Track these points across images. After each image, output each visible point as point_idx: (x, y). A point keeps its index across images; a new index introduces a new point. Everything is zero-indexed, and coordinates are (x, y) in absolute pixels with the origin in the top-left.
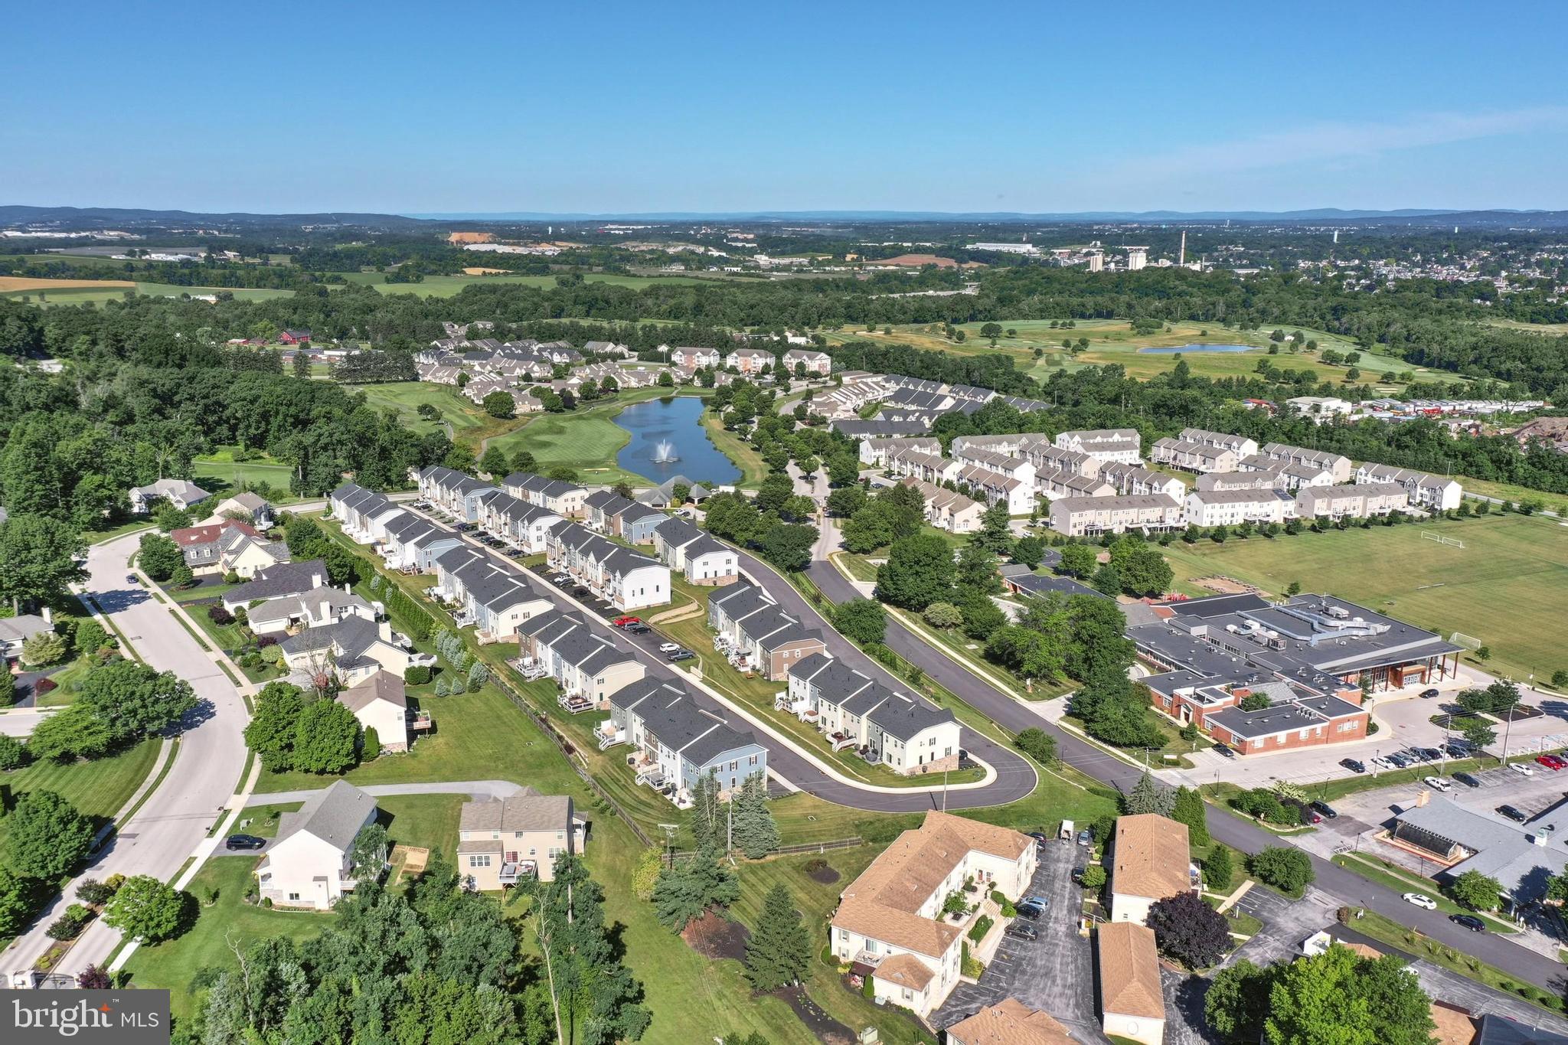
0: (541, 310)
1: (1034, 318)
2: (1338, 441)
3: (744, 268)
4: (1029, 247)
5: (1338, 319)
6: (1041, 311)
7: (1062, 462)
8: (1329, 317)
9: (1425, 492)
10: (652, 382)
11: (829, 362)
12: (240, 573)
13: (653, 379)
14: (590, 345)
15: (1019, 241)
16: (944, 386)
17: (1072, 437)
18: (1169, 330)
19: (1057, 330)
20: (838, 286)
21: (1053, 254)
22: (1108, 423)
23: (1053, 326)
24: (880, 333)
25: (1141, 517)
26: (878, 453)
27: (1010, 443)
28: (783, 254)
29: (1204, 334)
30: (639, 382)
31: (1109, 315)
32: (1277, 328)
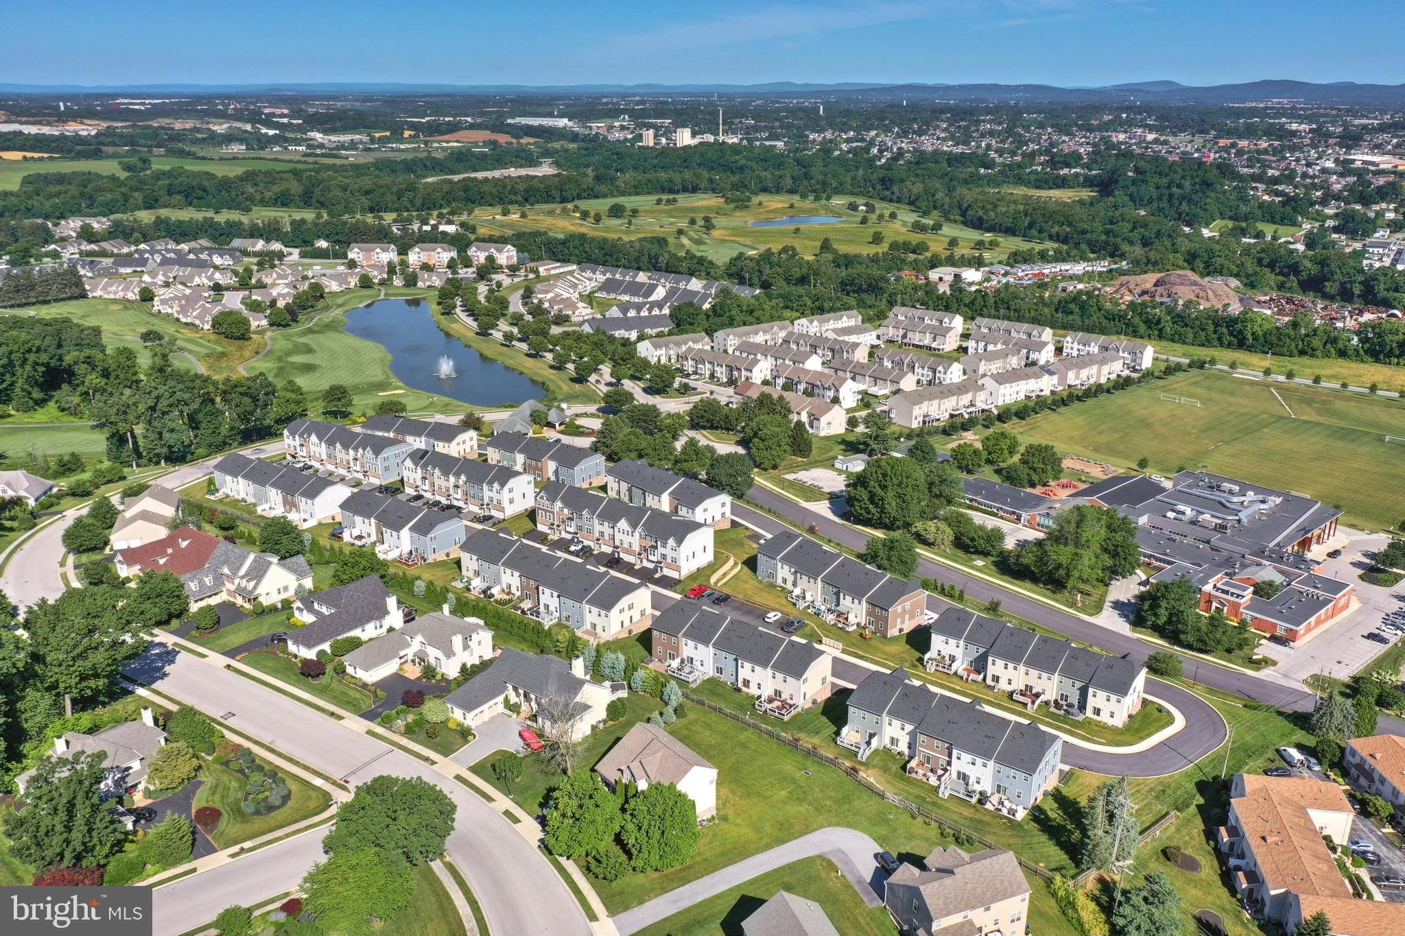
0: (132, 200)
1: (630, 195)
2: (1015, 310)
3: (309, 146)
4: (565, 121)
5: (887, 189)
6: (635, 187)
7: (832, 350)
8: (879, 187)
9: (1126, 355)
10: (352, 285)
11: (514, 253)
12: (265, 601)
13: (353, 282)
14: (237, 243)
15: (551, 115)
16: (641, 273)
17: (811, 322)
18: (760, 204)
19: (662, 207)
20: (425, 166)
21: (591, 128)
22: (827, 305)
23: (659, 202)
24: (515, 217)
25: (961, 403)
26: (658, 352)
27: (765, 332)
28: (334, 131)
29: (792, 206)
30: (340, 285)
31: (694, 190)
32: (852, 199)
